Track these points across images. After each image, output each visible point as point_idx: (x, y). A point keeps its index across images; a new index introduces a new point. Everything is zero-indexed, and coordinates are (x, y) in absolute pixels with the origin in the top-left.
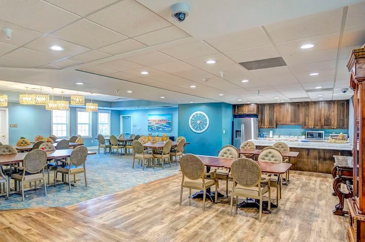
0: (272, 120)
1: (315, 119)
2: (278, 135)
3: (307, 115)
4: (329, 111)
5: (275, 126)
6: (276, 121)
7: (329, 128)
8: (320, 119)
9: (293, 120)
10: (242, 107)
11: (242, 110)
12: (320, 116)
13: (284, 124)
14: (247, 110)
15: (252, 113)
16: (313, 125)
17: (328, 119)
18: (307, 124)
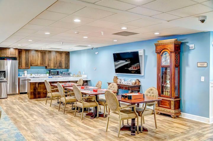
0: (28, 63)
1: (54, 62)
2: (31, 74)
3: (50, 60)
4: (61, 58)
5: (30, 67)
6: (31, 63)
7: (61, 68)
8: (57, 63)
9: (42, 63)
10: (5, 50)
11: (5, 53)
12: (57, 60)
13: (36, 66)
14: (9, 53)
15: (14, 56)
16: (53, 67)
17: (60, 63)
18: (50, 65)
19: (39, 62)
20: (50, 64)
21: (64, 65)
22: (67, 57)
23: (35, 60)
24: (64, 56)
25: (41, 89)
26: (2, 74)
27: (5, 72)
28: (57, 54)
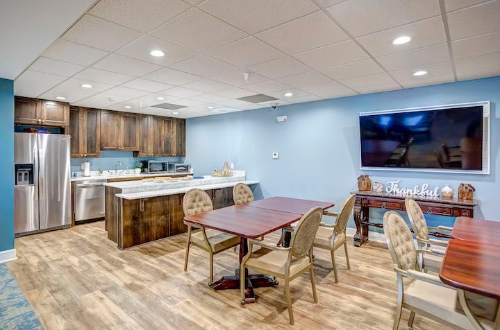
0: (94, 142)
1: (154, 142)
2: (99, 170)
3: (145, 136)
4: (168, 132)
5: (99, 154)
6: (101, 143)
7: (168, 156)
8: (160, 143)
9: (127, 143)
10: (32, 104)
11: (31, 113)
12: (160, 138)
13: (114, 149)
14: (45, 114)
15: (58, 123)
16: (152, 152)
17: (168, 143)
18: (145, 149)
19: (121, 141)
20: (145, 145)
21: (174, 149)
22: (180, 130)
23: (112, 136)
24: (175, 127)
25: (151, 215)
26: (23, 175)
27: (31, 166)
28: (160, 124)
